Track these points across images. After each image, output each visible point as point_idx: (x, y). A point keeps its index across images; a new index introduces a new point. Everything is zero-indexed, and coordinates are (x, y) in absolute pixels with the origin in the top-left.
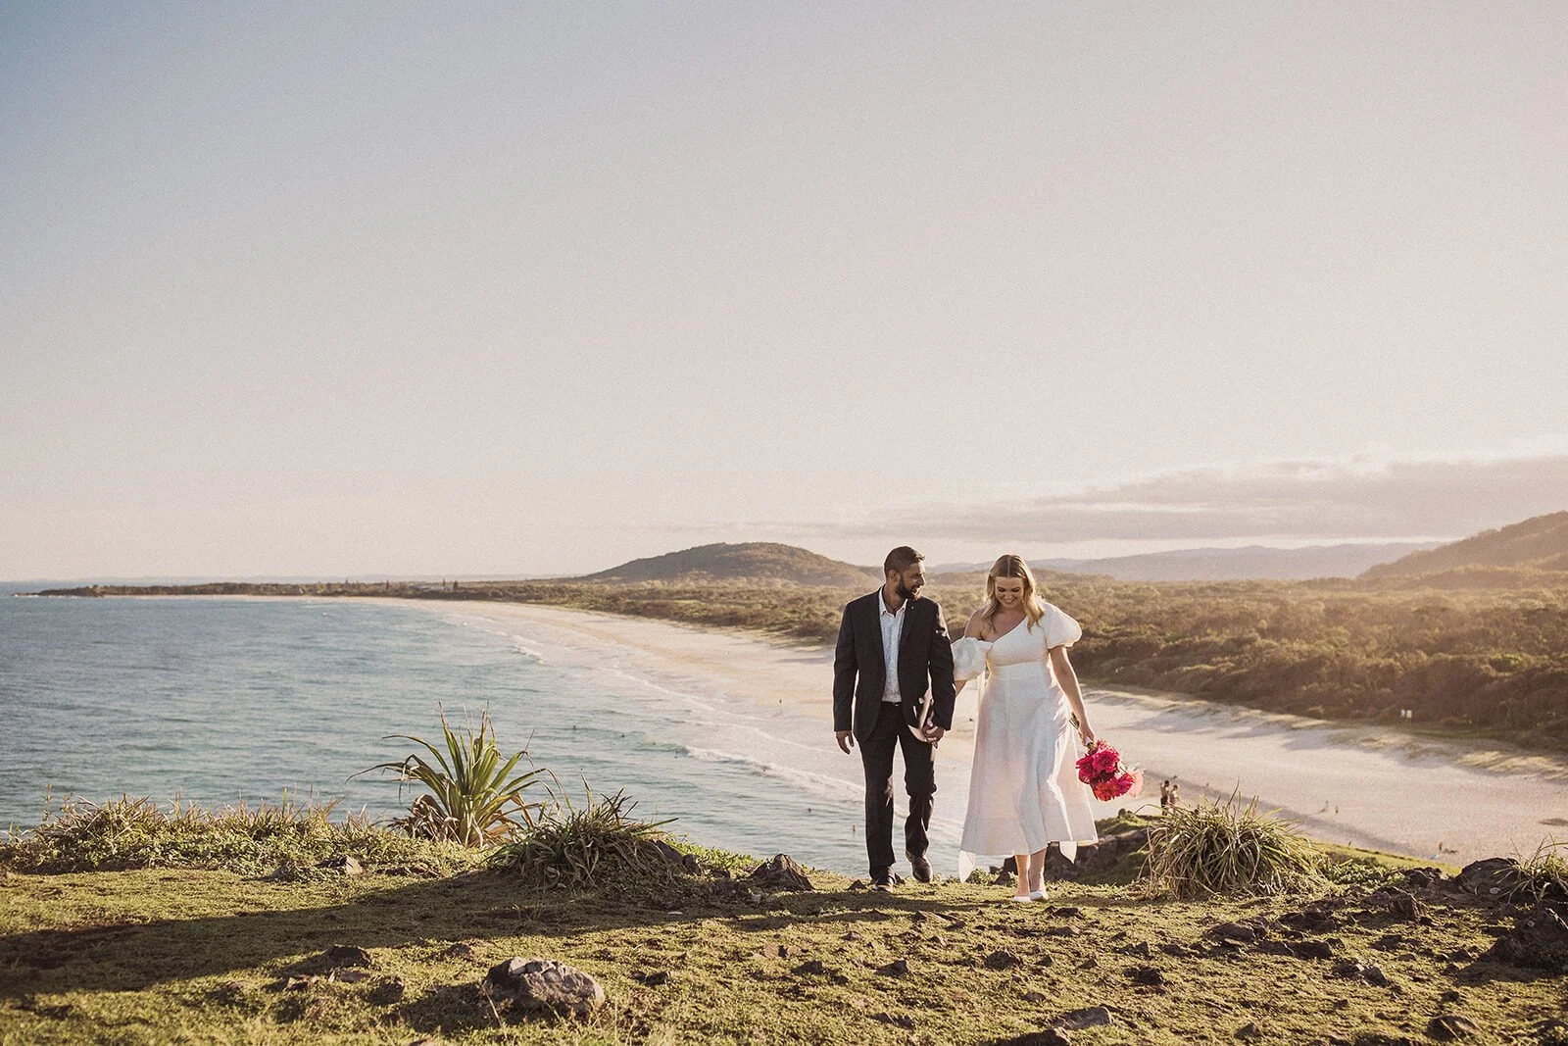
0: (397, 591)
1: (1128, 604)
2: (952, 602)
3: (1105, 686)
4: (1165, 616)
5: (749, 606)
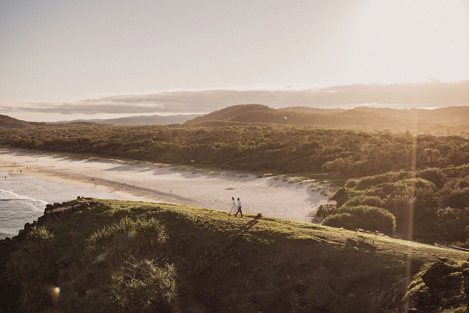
3: (106, 157)
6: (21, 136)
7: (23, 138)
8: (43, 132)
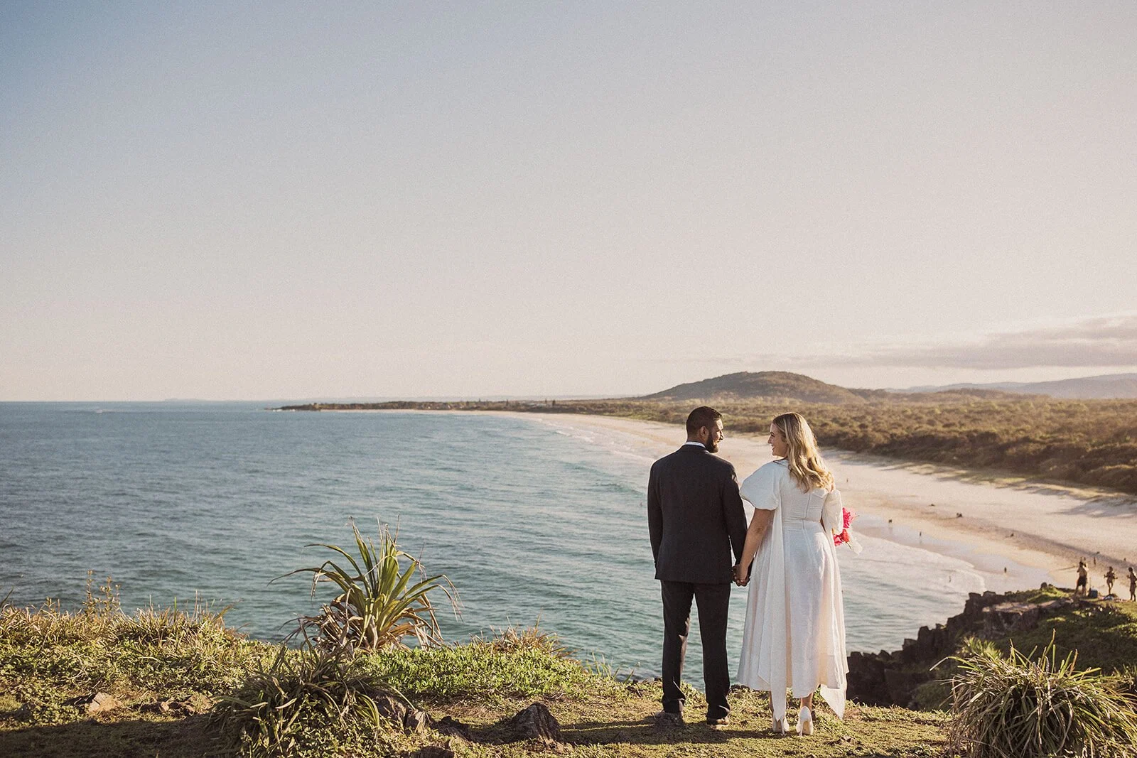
0: (513, 407)
1: (1061, 417)
2: (920, 415)
3: (1042, 481)
4: (1091, 427)
5: (764, 418)
6: (835, 420)
7: (842, 425)
8: (882, 413)
